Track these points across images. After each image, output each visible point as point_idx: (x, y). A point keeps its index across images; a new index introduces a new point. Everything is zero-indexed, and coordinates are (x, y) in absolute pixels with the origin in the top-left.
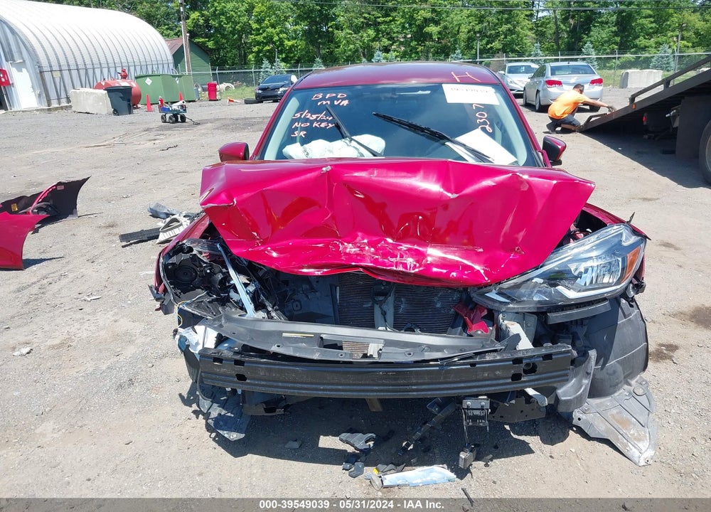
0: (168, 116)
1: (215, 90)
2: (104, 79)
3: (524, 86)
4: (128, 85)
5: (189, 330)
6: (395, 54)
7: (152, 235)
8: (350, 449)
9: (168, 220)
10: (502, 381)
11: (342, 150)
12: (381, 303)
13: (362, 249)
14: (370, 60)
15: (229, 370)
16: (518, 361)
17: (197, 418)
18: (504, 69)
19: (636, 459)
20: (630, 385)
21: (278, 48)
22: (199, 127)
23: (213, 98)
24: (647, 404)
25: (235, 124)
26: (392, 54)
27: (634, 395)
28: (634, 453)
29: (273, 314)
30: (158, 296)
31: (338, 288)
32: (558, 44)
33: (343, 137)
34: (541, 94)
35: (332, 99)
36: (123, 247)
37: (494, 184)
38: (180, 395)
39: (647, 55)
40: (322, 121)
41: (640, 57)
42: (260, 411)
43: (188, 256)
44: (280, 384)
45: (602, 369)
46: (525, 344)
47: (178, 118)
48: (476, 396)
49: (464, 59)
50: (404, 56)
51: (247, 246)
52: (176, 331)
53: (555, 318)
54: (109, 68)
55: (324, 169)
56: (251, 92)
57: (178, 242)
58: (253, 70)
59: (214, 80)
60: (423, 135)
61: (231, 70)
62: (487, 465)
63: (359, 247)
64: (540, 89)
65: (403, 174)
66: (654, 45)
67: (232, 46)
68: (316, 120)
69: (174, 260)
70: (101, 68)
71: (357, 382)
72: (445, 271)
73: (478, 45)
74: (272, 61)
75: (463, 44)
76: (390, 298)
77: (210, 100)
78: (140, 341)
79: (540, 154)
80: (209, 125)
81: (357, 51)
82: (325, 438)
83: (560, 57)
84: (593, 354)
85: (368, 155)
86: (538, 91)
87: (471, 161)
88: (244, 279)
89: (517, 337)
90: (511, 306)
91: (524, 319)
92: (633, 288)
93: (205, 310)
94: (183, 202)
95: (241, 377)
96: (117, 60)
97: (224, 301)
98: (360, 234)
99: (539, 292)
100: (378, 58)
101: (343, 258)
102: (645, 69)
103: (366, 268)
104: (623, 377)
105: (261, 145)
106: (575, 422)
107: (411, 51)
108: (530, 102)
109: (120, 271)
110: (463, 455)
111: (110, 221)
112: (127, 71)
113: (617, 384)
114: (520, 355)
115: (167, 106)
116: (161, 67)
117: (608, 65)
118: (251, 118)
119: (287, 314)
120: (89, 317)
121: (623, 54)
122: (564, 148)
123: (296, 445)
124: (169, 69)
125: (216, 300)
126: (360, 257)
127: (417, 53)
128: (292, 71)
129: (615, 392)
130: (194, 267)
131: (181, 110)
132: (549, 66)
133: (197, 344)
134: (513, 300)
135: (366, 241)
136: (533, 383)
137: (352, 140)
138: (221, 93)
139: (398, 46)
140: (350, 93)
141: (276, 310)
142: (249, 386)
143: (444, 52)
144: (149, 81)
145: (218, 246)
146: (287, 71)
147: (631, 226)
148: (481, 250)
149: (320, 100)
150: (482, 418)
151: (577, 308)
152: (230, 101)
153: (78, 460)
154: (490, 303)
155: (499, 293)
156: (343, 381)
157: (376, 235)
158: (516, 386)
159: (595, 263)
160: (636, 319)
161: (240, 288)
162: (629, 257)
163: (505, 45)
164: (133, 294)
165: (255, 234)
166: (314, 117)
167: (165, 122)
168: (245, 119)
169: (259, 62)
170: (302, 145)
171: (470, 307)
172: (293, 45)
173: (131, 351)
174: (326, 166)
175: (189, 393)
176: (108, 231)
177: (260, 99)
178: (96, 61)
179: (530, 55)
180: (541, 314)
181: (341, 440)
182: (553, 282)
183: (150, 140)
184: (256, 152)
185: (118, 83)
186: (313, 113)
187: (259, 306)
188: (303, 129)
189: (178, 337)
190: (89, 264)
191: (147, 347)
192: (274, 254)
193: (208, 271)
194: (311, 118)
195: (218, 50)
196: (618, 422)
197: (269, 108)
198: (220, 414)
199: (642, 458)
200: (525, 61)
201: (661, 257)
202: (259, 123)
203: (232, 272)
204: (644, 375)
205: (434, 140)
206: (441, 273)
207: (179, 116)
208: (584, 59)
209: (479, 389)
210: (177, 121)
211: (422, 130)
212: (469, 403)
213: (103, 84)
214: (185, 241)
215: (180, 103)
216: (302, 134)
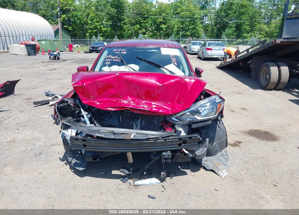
0: (52, 57)
1: (72, 47)
2: (24, 41)
3: (198, 50)
4: (34, 43)
5: (66, 131)
6: (147, 35)
7: (47, 103)
8: (123, 174)
9: (53, 97)
10: (175, 146)
11: (123, 69)
12: (136, 122)
13: (129, 102)
14: (137, 38)
15: (80, 143)
16: (180, 139)
17: (66, 165)
18: (190, 43)
19: (222, 176)
20: (222, 152)
21: (99, 31)
22: (65, 62)
23: (71, 50)
24: (226, 158)
25: (81, 61)
26: (146, 36)
27: (223, 155)
28: (221, 174)
29: (97, 125)
30: (55, 118)
31: (121, 116)
32: (213, 34)
33: (124, 65)
34: (204, 53)
35: (120, 51)
36: (34, 107)
37: (174, 81)
38: (60, 158)
39: (247, 40)
40: (117, 59)
41: (244, 41)
42: (91, 160)
43: (66, 104)
44: (99, 148)
45: (211, 146)
46: (183, 134)
47: (56, 58)
48: (166, 151)
49: (175, 39)
50: (151, 37)
51: (88, 100)
52: (61, 131)
53: (194, 126)
54: (26, 36)
55: (117, 74)
56: (87, 49)
57: (63, 99)
58: (88, 40)
59: (71, 43)
60: (153, 65)
61: (79, 39)
62: (171, 178)
63: (128, 101)
64: (204, 51)
65: (145, 77)
66: (250, 36)
67: (80, 29)
68: (114, 58)
69: (61, 105)
70: (23, 36)
71: (126, 146)
72: (157, 110)
73: (181, 33)
74: (96, 36)
75: (175, 33)
76: (139, 120)
77: (70, 51)
78: (43, 140)
79: (193, 73)
80: (70, 61)
81: (132, 33)
82: (114, 171)
83: (213, 39)
84: (207, 139)
85: (132, 71)
86: (203, 52)
87: (168, 73)
88: (86, 113)
89: (181, 132)
90: (180, 122)
91: (184, 127)
92: (220, 117)
93: (72, 124)
94: (59, 90)
95: (85, 146)
96: (30, 33)
97: (78, 121)
98: (129, 97)
99: (189, 118)
100: (141, 37)
101: (122, 105)
102: (245, 45)
103: (130, 108)
104: (219, 149)
105: (93, 67)
106: (203, 165)
107: (154, 34)
108: (200, 56)
109: (34, 115)
110: (162, 173)
111: (28, 97)
112: (34, 38)
113: (217, 151)
114: (181, 137)
115: (52, 53)
116: (49, 37)
117: (232, 43)
118: (87, 59)
119: (102, 125)
120: (22, 132)
121: (238, 39)
122: (202, 71)
123: (104, 173)
124: (53, 38)
125: (76, 120)
126: (129, 105)
127: (157, 36)
128: (105, 41)
129: (216, 154)
130: (68, 108)
131: (58, 55)
132: (207, 43)
133: (68, 135)
134: (180, 121)
135: (131, 99)
136: (185, 147)
137: (127, 66)
138: (74, 49)
139: (149, 33)
140: (127, 50)
141: (98, 123)
142: (87, 149)
143: (167, 36)
144: (43, 42)
145: (77, 101)
146: (103, 41)
147: (220, 96)
148: (170, 103)
149: (116, 51)
150: (168, 159)
151: (201, 123)
152: (78, 52)
153: (21, 179)
154: (173, 121)
155: (176, 118)
156: (121, 146)
157: (135, 97)
158: (180, 148)
159: (208, 108)
160: (223, 128)
161: (85, 116)
162: (218, 106)
163: (192, 34)
164: (39, 124)
165: (91, 96)
166: (114, 57)
167: (51, 59)
168: (85, 59)
169: (91, 36)
170: (109, 67)
171: (166, 123)
172: (106, 30)
173: (39, 143)
174: (117, 73)
175: (63, 157)
176: (28, 101)
177: (91, 51)
178: (21, 33)
179: (201, 38)
180: (189, 125)
181: (120, 171)
182: (193, 114)
183: (44, 66)
184: (91, 69)
185: (30, 42)
186: (113, 56)
187: (91, 122)
188: (109, 61)
189: (61, 133)
190: (21, 113)
191: (46, 142)
192: (98, 104)
193: (73, 110)
194: (112, 58)
195: (73, 31)
196: (217, 164)
197: (95, 55)
198: (76, 162)
199: (224, 175)
200: (200, 40)
201: (241, 113)
202: (90, 61)
203: (82, 110)
204: (226, 149)
205: (156, 67)
206: (156, 110)
207: (57, 57)
208: (222, 41)
209: (168, 149)
210: (56, 59)
211: (152, 63)
212: (164, 153)
213: (24, 43)
214: (65, 99)
215: (57, 52)
216: (109, 63)
